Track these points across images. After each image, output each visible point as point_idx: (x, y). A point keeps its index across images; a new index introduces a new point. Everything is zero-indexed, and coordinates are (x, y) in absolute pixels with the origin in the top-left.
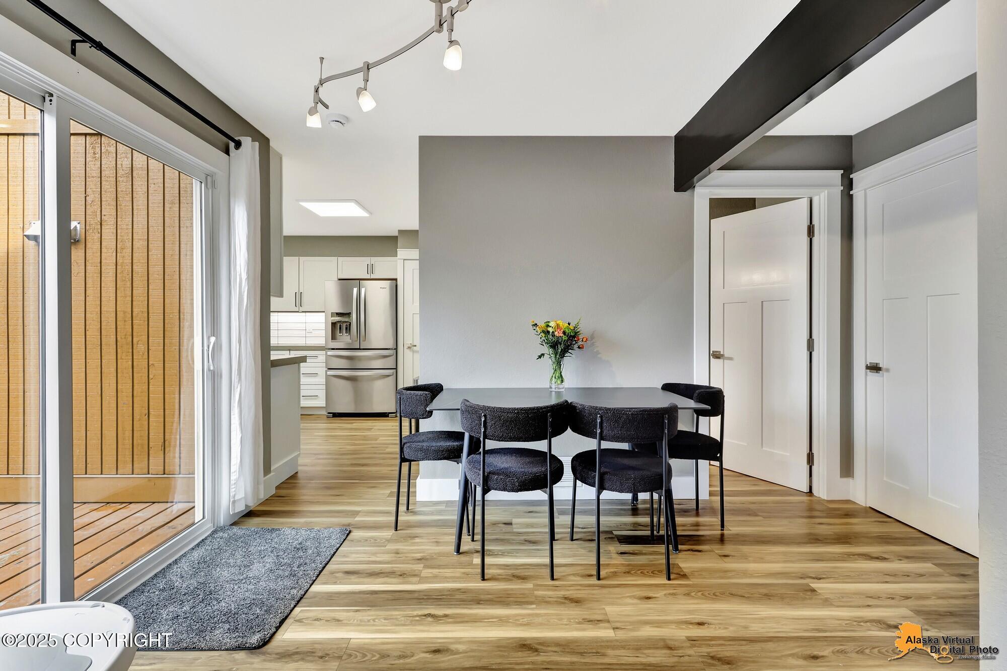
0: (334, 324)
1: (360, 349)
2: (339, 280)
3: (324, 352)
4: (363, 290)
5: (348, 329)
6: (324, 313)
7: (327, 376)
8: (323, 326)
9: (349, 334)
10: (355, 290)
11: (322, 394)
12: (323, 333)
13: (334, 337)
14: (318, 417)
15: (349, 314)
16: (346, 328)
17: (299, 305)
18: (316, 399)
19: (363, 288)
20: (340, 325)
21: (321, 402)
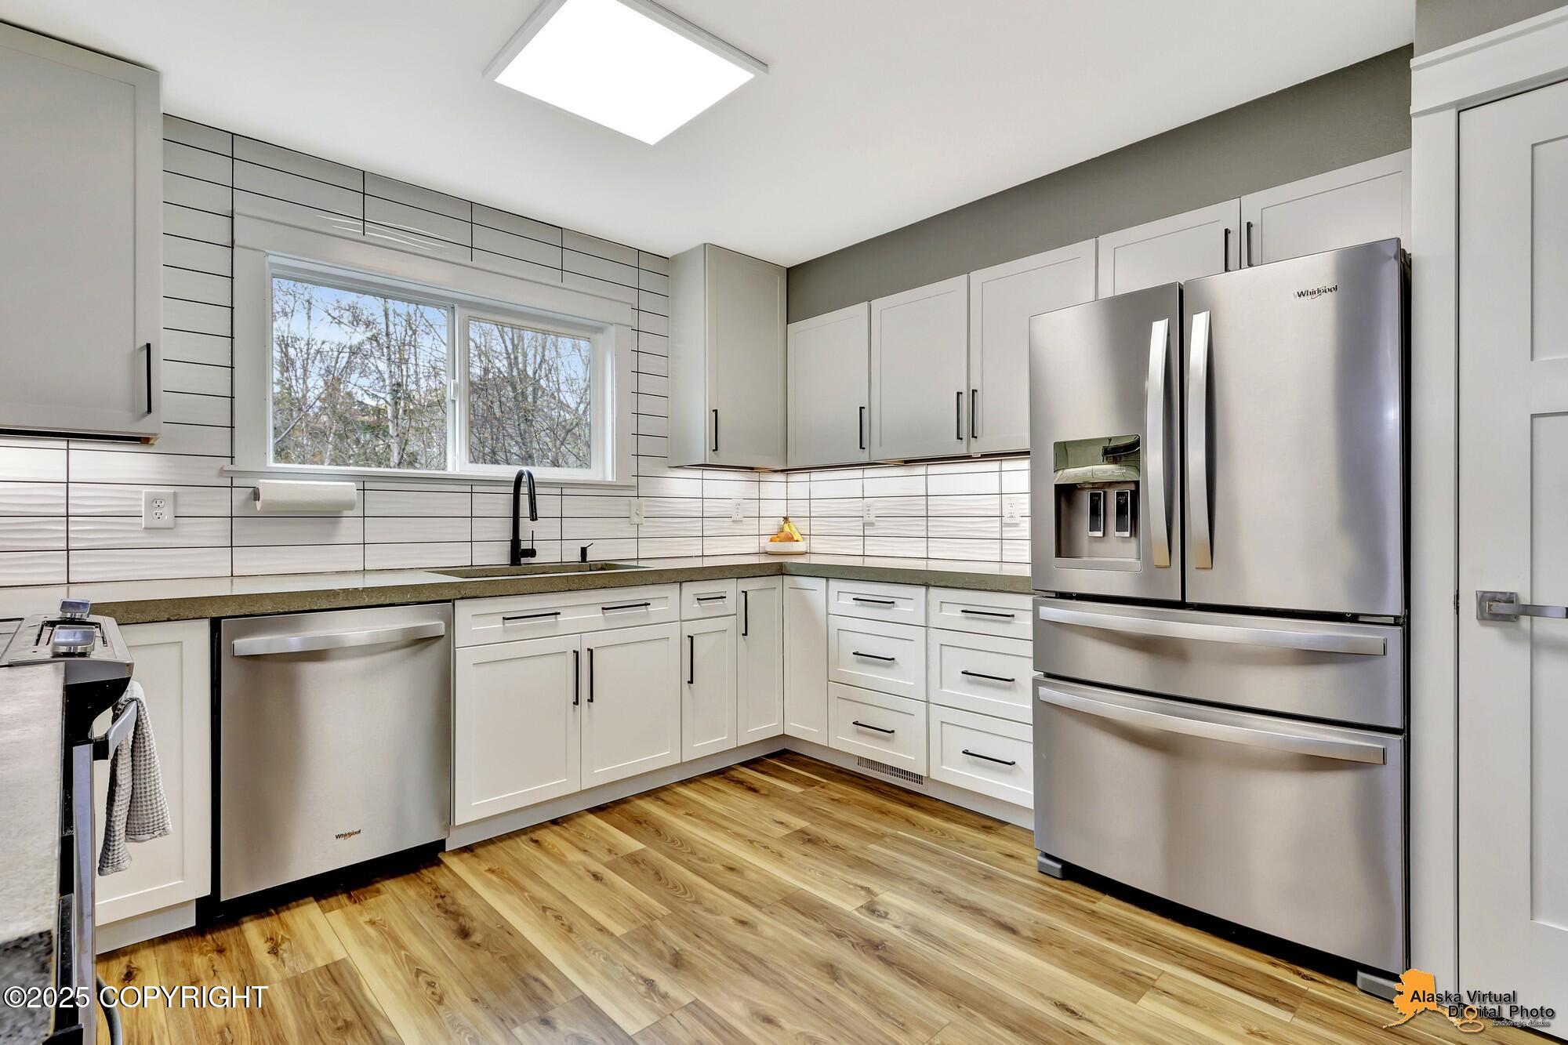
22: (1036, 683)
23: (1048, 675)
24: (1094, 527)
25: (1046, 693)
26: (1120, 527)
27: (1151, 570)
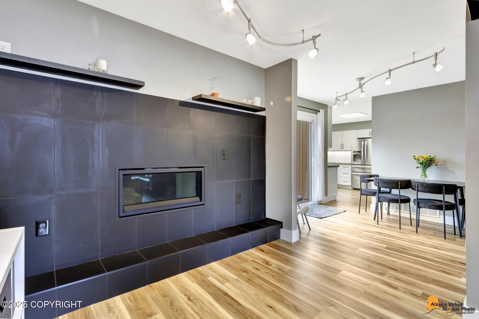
0: (354, 156)
1: (365, 165)
2: (358, 138)
3: (350, 166)
4: (366, 142)
5: (360, 157)
6: (351, 151)
7: (352, 175)
8: (350, 156)
9: (361, 159)
10: (363, 142)
11: (350, 181)
12: (350, 159)
13: (354, 160)
14: (349, 189)
15: (360, 152)
16: (359, 157)
17: (342, 148)
18: (348, 182)
19: (366, 141)
20: (357, 156)
21: (349, 184)
22: (351, 172)
23: (352, 172)
24: (357, 158)
25: (352, 173)
26: (359, 159)
27: (362, 162)
